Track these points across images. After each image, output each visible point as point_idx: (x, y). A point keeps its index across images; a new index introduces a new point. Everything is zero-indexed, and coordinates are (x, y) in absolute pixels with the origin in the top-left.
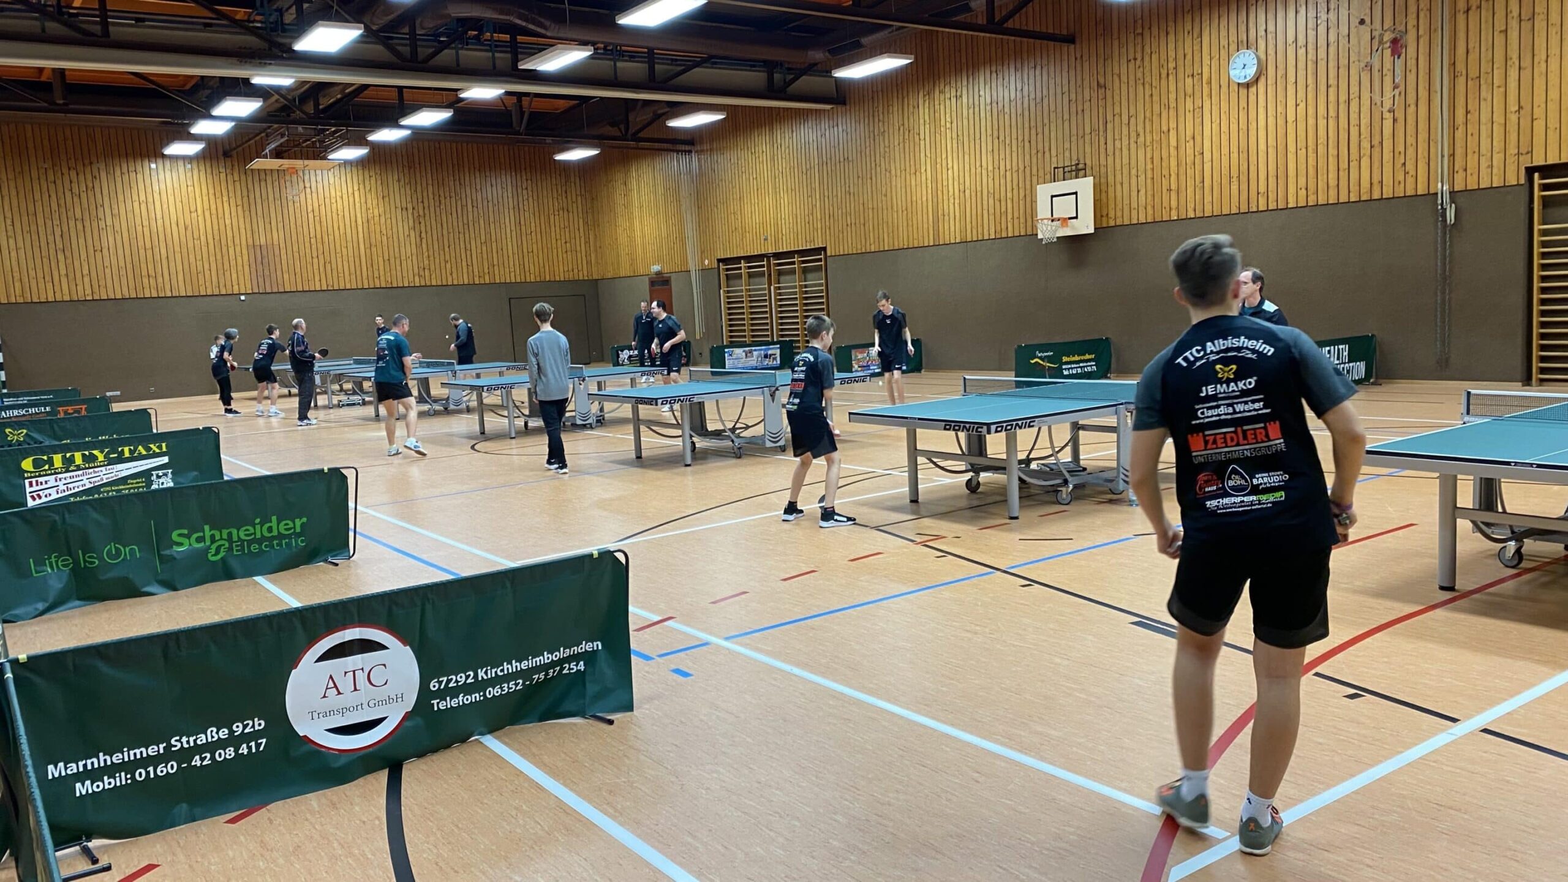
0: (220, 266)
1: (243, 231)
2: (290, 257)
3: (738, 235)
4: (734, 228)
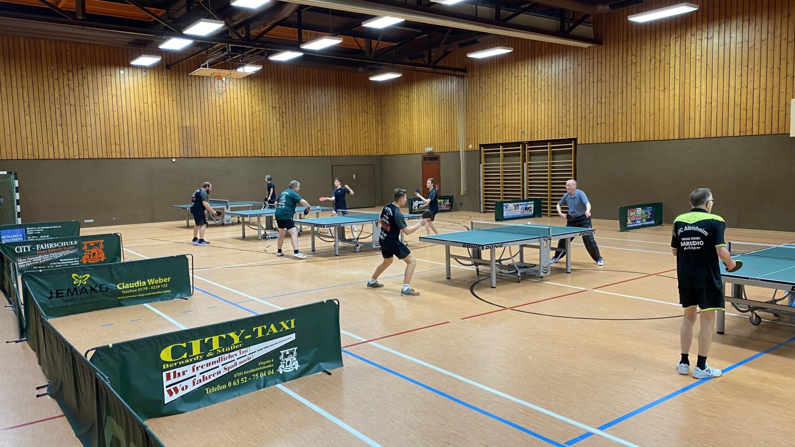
0: (160, 138)
1: (176, 118)
2: (204, 135)
3: (498, 129)
4: (495, 125)
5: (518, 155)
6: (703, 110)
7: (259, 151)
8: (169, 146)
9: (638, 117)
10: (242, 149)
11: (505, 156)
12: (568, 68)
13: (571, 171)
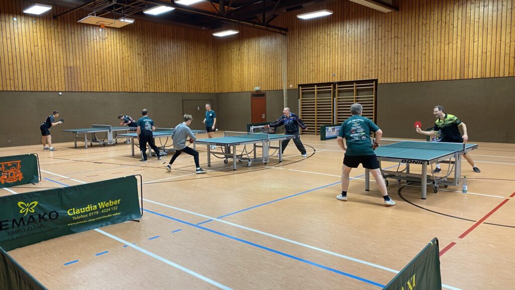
0: (49, 76)
1: (62, 59)
2: (85, 74)
3: (314, 73)
4: (311, 70)
5: (330, 92)
6: (480, 58)
7: (128, 87)
8: (56, 81)
9: (427, 64)
10: (115, 86)
11: (318, 93)
12: (371, 28)
13: (372, 103)
